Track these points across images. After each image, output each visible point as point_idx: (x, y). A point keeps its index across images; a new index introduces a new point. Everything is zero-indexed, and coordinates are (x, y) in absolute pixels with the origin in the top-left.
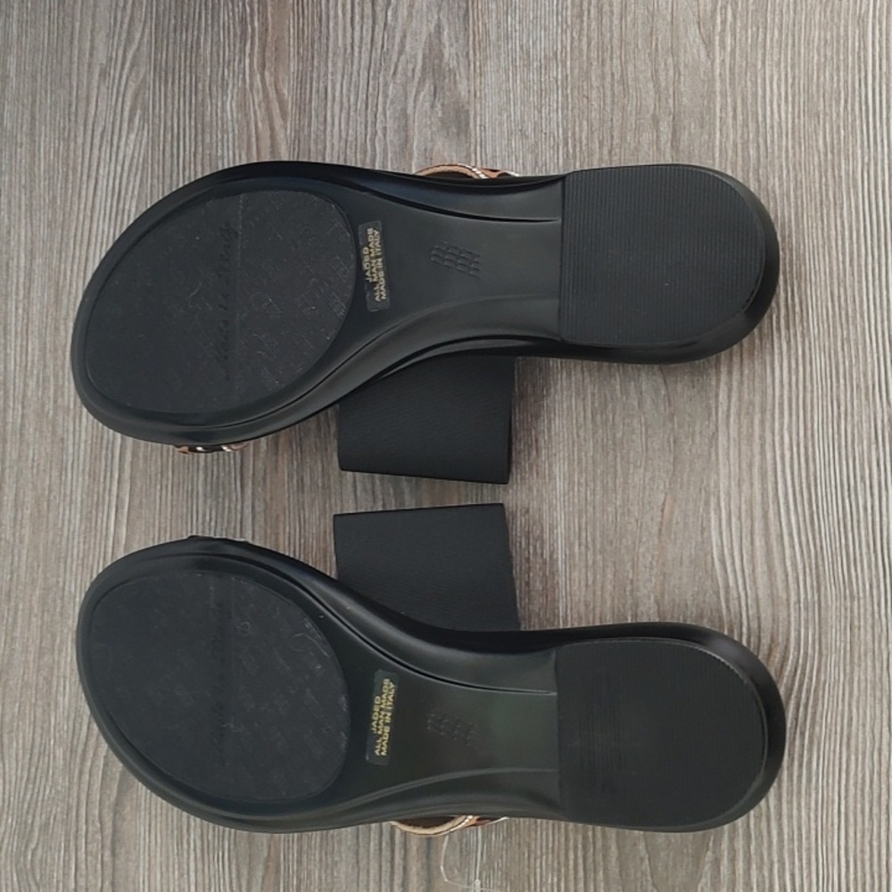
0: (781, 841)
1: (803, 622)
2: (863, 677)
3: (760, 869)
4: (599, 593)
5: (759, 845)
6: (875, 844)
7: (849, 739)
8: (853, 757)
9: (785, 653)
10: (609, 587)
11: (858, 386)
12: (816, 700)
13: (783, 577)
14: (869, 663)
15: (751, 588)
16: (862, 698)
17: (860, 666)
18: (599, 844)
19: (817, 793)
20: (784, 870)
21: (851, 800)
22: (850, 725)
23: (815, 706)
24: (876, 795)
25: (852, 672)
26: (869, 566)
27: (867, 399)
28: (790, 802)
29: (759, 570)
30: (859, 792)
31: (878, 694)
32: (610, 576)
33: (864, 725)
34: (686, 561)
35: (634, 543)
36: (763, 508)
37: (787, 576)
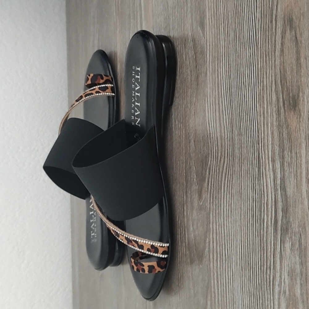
0: (224, 236)
1: (229, 146)
2: (244, 169)
3: (220, 247)
4: (182, 139)
5: (219, 237)
6: (249, 239)
7: (241, 195)
8: (242, 202)
9: (224, 159)
10: (184, 136)
11: (242, 43)
12: (232, 178)
13: (224, 128)
14: (246, 163)
15: (216, 134)
16: (244, 177)
17: (243, 164)
18: (184, 233)
19: (233, 217)
20: (225, 248)
21: (242, 220)
22: (241, 189)
23: (232, 181)
24: (248, 219)
25: (241, 166)
26: (246, 121)
27: (244, 48)
28: (226, 220)
29: (217, 126)
30: (244, 217)
31: (249, 175)
32: (184, 132)
33: (245, 189)
34: (200, 124)
35: (189, 118)
36: (218, 100)
37: (224, 127)
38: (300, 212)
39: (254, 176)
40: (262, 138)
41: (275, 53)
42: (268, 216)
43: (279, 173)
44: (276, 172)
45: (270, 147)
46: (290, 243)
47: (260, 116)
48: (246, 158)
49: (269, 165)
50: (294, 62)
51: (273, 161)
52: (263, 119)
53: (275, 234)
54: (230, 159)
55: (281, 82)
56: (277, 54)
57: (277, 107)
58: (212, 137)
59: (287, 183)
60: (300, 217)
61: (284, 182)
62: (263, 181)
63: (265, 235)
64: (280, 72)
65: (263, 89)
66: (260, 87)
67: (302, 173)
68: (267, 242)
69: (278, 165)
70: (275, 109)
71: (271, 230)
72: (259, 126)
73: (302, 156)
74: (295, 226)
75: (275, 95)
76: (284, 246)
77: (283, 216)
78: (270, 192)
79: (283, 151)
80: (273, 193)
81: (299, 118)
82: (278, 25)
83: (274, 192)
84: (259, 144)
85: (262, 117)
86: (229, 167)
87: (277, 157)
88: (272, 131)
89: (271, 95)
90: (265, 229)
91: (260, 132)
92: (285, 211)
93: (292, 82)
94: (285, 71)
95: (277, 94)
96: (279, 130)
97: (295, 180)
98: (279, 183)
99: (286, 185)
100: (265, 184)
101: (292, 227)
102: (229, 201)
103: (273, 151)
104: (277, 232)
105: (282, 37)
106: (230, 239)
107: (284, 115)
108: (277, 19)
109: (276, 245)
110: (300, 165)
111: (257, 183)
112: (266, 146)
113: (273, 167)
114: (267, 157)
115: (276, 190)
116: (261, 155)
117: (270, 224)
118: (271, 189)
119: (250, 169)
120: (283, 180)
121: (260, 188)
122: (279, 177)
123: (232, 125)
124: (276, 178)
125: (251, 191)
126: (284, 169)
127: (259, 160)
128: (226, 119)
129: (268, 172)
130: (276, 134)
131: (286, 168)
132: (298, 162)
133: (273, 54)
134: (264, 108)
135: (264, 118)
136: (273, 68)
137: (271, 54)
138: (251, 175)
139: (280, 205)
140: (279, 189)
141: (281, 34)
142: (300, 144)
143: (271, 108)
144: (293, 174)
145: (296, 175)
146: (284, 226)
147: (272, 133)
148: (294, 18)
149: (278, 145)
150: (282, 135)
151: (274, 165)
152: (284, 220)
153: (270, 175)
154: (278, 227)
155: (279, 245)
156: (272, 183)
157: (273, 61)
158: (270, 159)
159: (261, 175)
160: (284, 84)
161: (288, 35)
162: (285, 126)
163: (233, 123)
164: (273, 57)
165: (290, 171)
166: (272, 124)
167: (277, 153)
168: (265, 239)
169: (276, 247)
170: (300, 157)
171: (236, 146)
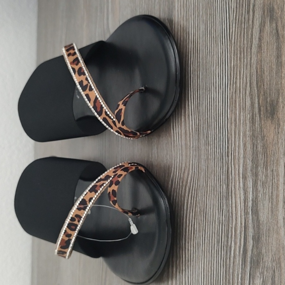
0: (185, 260)
1: (194, 157)
2: (211, 184)
3: (180, 272)
6: (212, 268)
7: (206, 215)
8: (207, 224)
9: (189, 172)
11: (213, 37)
12: (197, 194)
13: (189, 135)
14: (213, 177)
15: (180, 141)
16: (210, 194)
17: (210, 178)
19: (196, 240)
20: (186, 274)
21: (206, 245)
22: (206, 208)
23: (196, 197)
24: (213, 244)
25: (208, 182)
26: (214, 128)
27: (216, 43)
28: (188, 243)
29: (183, 132)
30: (208, 241)
31: (215, 193)
33: (210, 209)
38: (274, 243)
39: (222, 194)
40: (233, 150)
41: (251, 49)
42: (235, 244)
43: (251, 193)
44: (247, 192)
45: (242, 161)
46: (261, 280)
47: (231, 123)
48: (213, 172)
49: (239, 182)
50: (274, 60)
51: (245, 178)
52: (234, 127)
53: (243, 266)
54: (194, 172)
55: (257, 84)
56: (253, 50)
57: (251, 114)
58: (176, 144)
59: (260, 206)
60: (274, 249)
61: (257, 205)
62: (232, 201)
63: (232, 265)
64: (257, 72)
65: (235, 92)
66: (232, 89)
67: (279, 196)
68: (234, 275)
69: (250, 184)
70: (249, 116)
71: (239, 261)
72: (229, 135)
73: (279, 174)
74: (268, 260)
75: (249, 99)
76: (253, 282)
77: (253, 246)
78: (239, 214)
79: (257, 167)
80: (243, 217)
81: (278, 129)
82: (256, 17)
83: (244, 215)
84: (228, 156)
85: (233, 124)
86: (193, 181)
87: (249, 174)
88: (244, 142)
89: (244, 100)
90: (232, 259)
91: (230, 142)
92: (257, 239)
93: (270, 84)
94: (262, 71)
95: (251, 98)
96: (252, 141)
97: (270, 204)
98: (251, 205)
99: (258, 209)
100: (234, 205)
101: (264, 260)
102: (192, 221)
103: (244, 166)
104: (246, 264)
105: (261, 30)
106: (192, 265)
107: (260, 124)
108: (255, 10)
109: (245, 280)
110: (277, 186)
111: (224, 203)
112: (236, 159)
113: (244, 185)
114: (237, 172)
115: (246, 213)
116: (230, 169)
117: (237, 253)
118: (241, 211)
119: (218, 185)
120: (255, 201)
121: (228, 209)
122: (251, 199)
123: (199, 133)
124: (247, 199)
125: (217, 211)
126: (257, 189)
127: (228, 175)
128: (192, 125)
129: (238, 191)
130: (249, 146)
131: (260, 188)
132: (275, 181)
133: (249, 50)
134: (235, 114)
135: (236, 126)
136: (249, 66)
137: (247, 50)
138: (218, 193)
139: (251, 232)
140: (250, 213)
141: (259, 27)
142: (277, 160)
143: (244, 114)
144: (267, 196)
145: (271, 197)
146: (254, 258)
147: (245, 145)
148: (276, 7)
149: (251, 160)
150: (257, 148)
151: (245, 183)
152: (255, 250)
153: (240, 194)
154: (248, 258)
155: (247, 280)
156: (243, 204)
157: (249, 59)
158: (241, 175)
159: (230, 194)
160: (261, 86)
161: (267, 28)
162: (260, 137)
163: (200, 130)
164: (249, 54)
165: (264, 192)
166: (245, 135)
167: (250, 168)
168: (231, 271)
169: (244, 282)
170: (277, 176)
171: (202, 157)
